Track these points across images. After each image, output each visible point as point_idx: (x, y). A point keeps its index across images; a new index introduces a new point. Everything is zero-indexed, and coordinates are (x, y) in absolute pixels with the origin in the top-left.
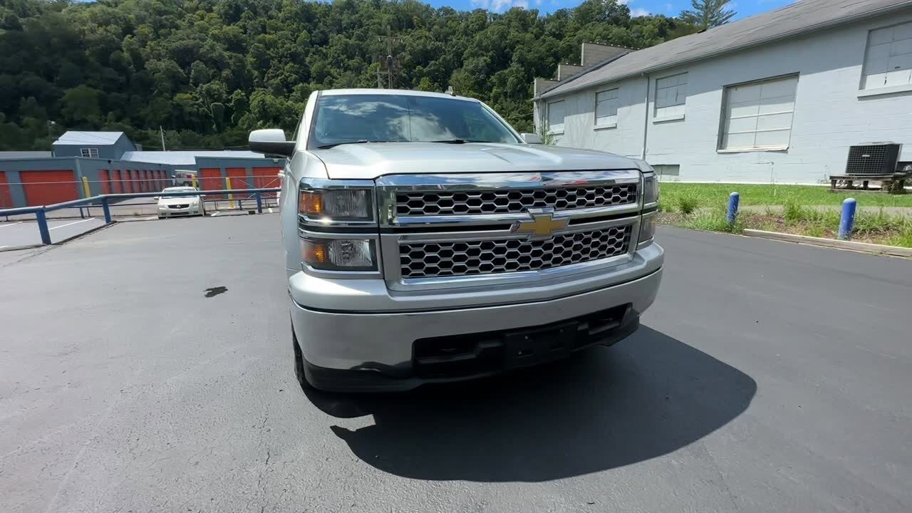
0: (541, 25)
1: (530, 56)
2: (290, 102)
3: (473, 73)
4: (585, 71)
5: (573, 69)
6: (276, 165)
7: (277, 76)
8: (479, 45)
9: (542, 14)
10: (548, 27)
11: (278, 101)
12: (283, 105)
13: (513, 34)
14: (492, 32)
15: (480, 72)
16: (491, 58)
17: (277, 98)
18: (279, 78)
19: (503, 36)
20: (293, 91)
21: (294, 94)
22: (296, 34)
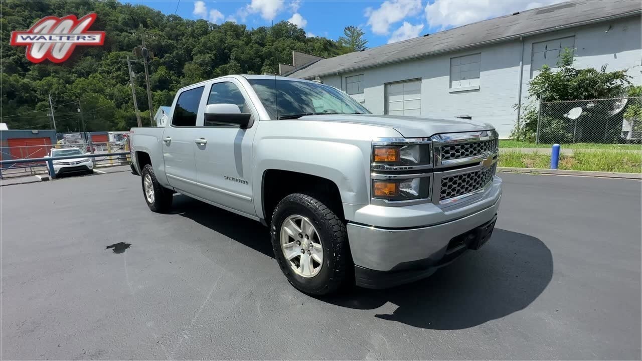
0: (249, 36)
1: (243, 56)
2: (26, 80)
3: (201, 65)
4: (296, 70)
5: (288, 68)
6: (35, 136)
7: (10, 56)
8: (205, 44)
9: (249, 29)
10: (254, 38)
11: (11, 78)
12: (18, 82)
13: (229, 40)
14: (213, 37)
15: (207, 64)
16: (215, 55)
17: (11, 76)
18: (12, 58)
19: (222, 41)
20: (29, 70)
21: (31, 72)
22: (28, 20)
